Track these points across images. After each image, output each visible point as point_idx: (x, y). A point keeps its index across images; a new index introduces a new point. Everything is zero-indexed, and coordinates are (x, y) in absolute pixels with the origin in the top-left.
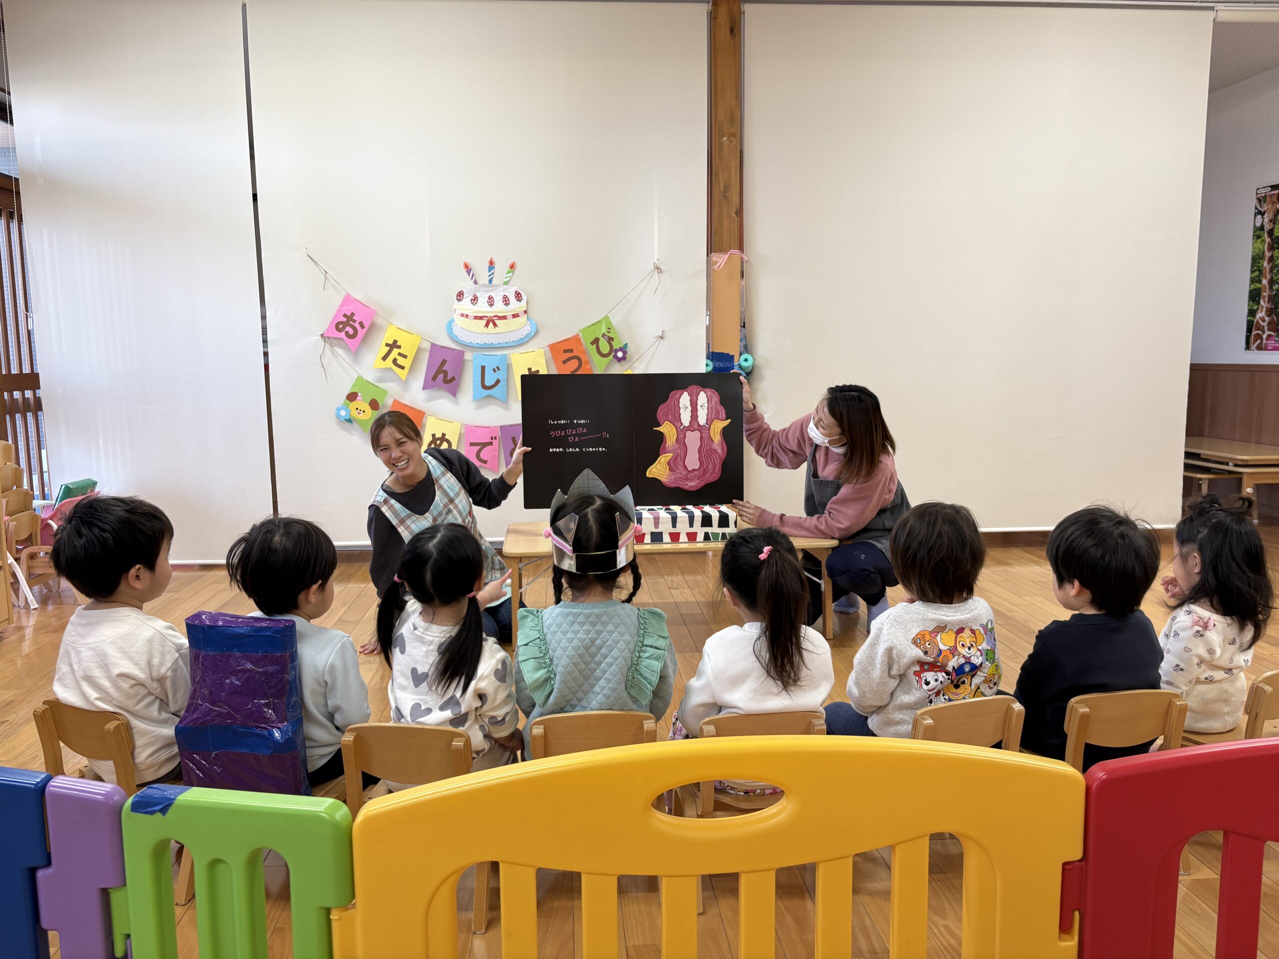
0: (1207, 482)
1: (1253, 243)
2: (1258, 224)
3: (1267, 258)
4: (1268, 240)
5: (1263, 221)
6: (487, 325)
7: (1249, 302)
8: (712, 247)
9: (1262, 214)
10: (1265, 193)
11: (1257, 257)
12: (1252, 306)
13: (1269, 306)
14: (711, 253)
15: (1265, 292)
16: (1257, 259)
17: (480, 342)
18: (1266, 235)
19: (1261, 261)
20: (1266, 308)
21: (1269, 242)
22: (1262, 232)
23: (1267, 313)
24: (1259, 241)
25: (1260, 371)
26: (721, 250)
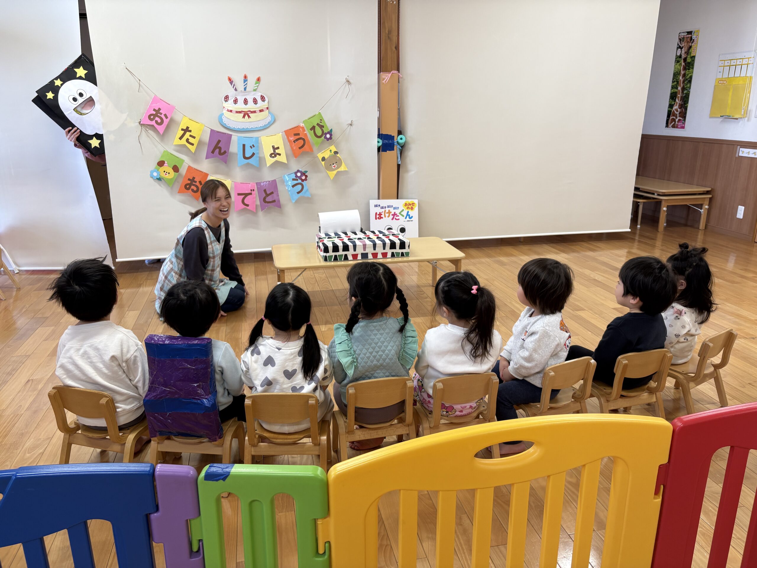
0: (642, 203)
1: (675, 65)
2: (678, 54)
3: (682, 74)
4: (683, 64)
5: (681, 52)
6: (244, 117)
7: (670, 99)
8: (381, 68)
9: (681, 48)
10: (684, 36)
11: (677, 73)
12: (671, 102)
13: (681, 102)
14: (380, 73)
15: (679, 94)
16: (676, 75)
17: (240, 128)
18: (682, 61)
19: (678, 76)
20: (679, 104)
21: (683, 65)
22: (680, 59)
23: (680, 107)
24: (678, 64)
25: (673, 140)
26: (387, 71)
